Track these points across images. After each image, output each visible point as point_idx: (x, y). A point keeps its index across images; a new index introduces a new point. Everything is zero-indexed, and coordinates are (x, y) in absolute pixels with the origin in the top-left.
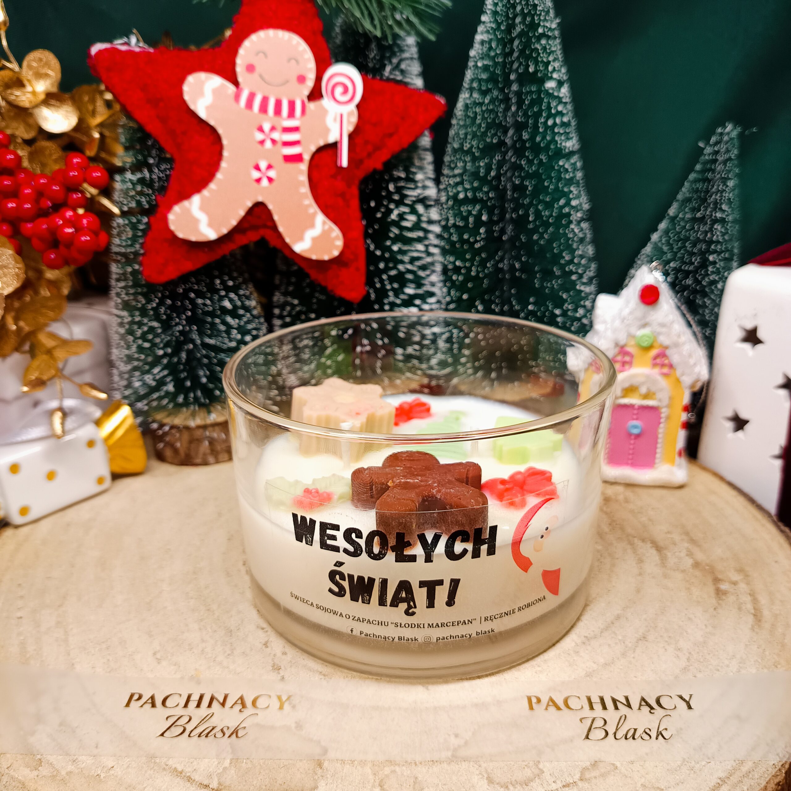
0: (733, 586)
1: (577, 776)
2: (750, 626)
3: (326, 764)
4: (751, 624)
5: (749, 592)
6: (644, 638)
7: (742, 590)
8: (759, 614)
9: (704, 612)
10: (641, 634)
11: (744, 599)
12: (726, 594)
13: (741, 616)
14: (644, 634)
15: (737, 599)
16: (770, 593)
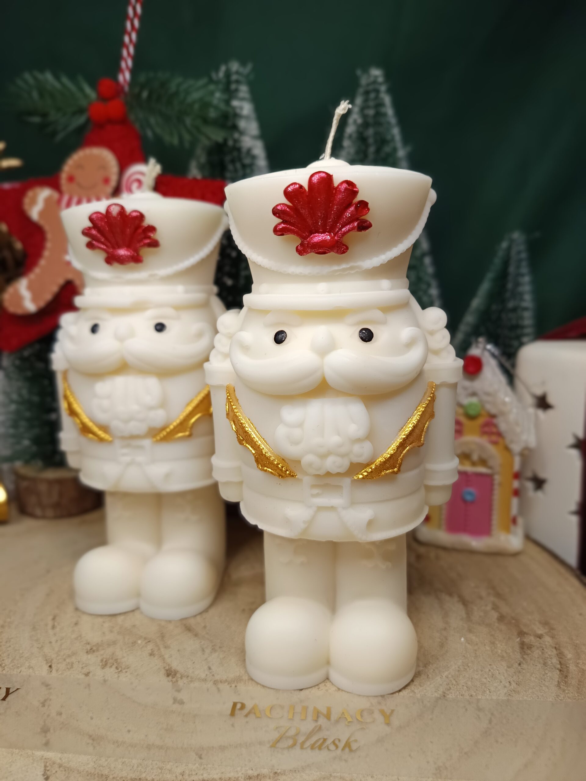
0: (538, 639)
2: (557, 683)
4: (557, 680)
5: (554, 646)
6: (444, 696)
7: (547, 643)
8: (565, 670)
9: (508, 667)
10: (442, 693)
11: (549, 653)
12: (531, 648)
13: (547, 672)
14: (444, 693)
15: (543, 653)
16: (576, 646)
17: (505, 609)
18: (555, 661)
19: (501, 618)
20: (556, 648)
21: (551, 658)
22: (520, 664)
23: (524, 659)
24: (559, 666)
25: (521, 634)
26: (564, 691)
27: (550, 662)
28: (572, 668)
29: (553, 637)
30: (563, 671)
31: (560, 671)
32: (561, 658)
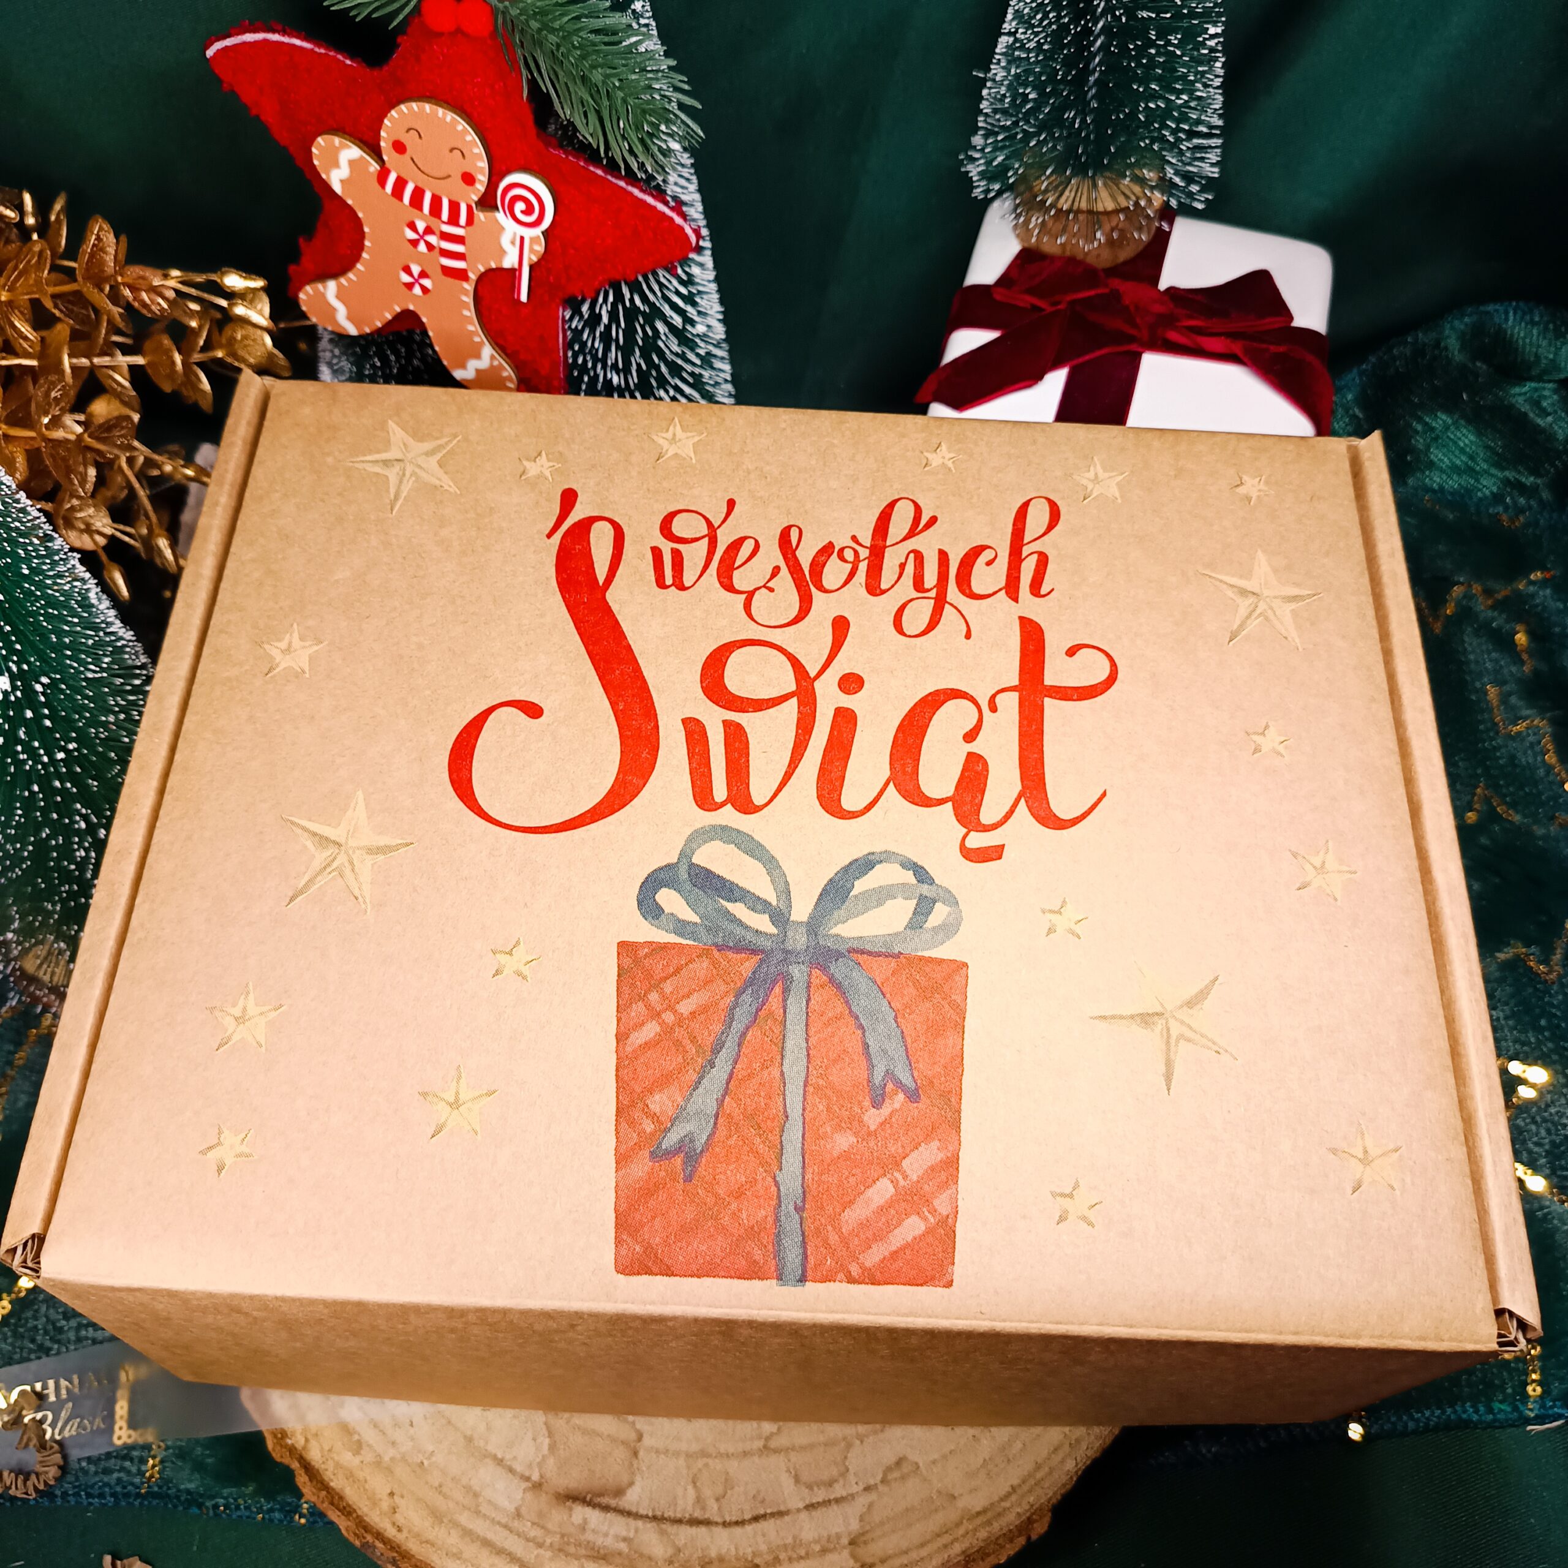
1: (879, 1477)
3: (641, 1454)
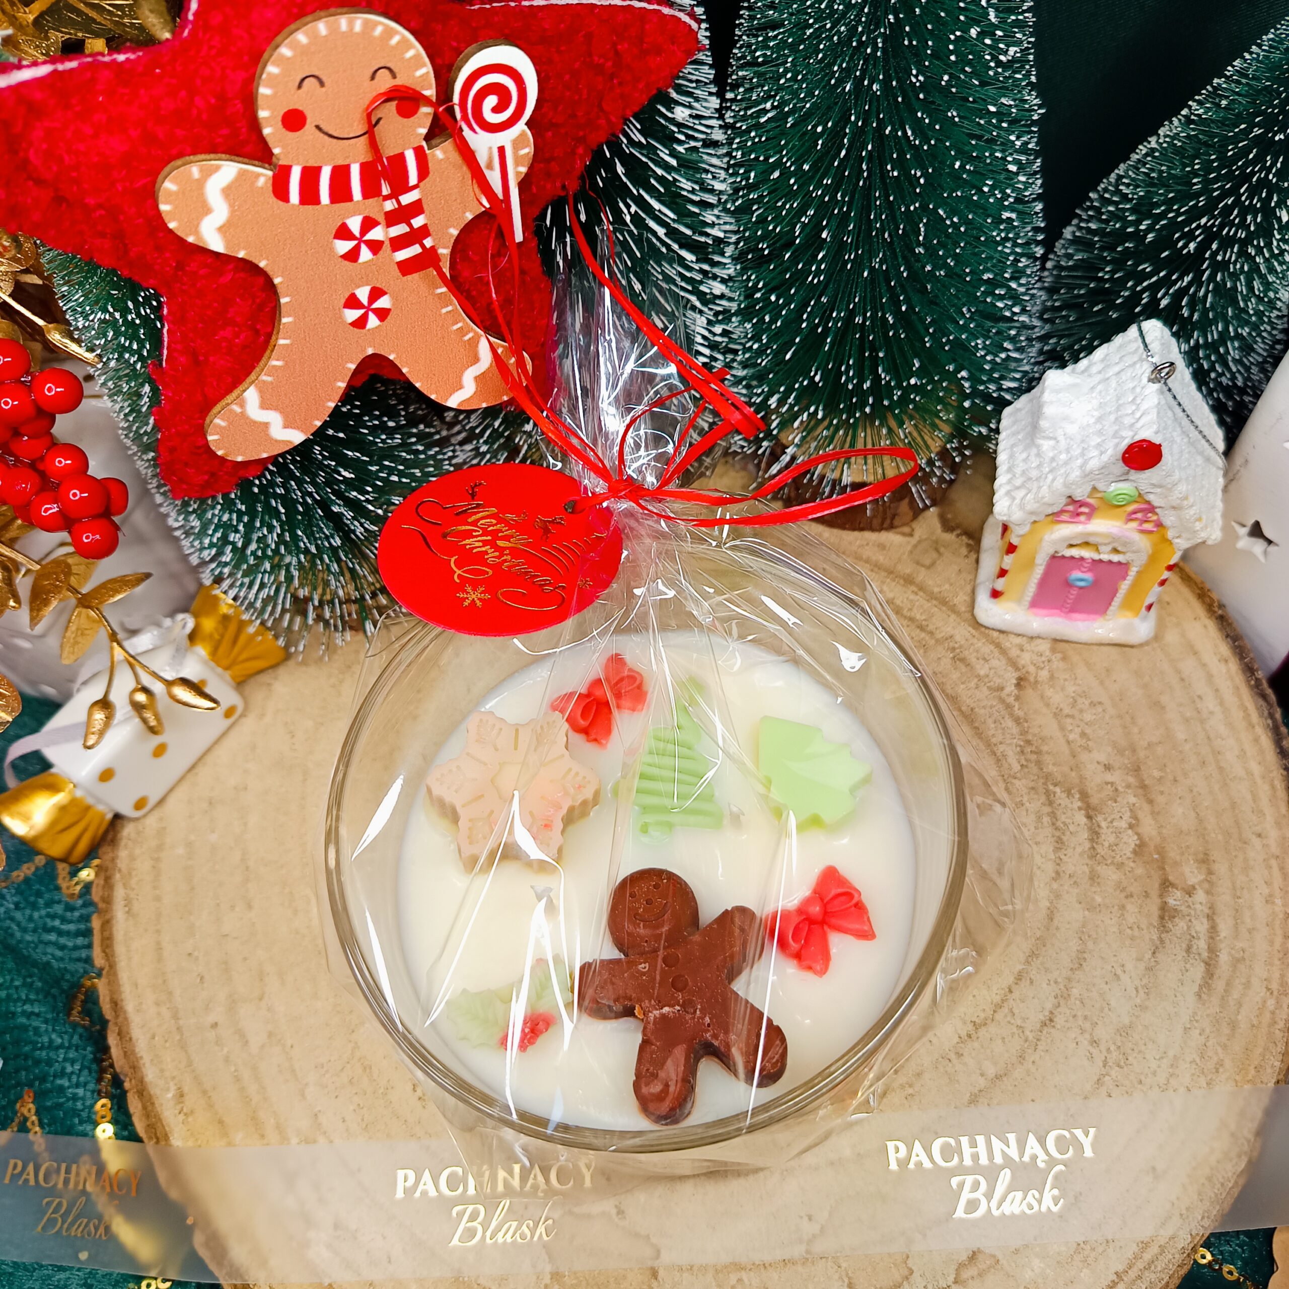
0: (1187, 897)
1: (951, 1278)
2: (1197, 990)
3: (661, 1273)
4: (1199, 981)
5: (1207, 911)
6: (1051, 1020)
7: (1198, 906)
8: (1213, 962)
9: (1139, 959)
10: (1047, 1014)
11: (1198, 928)
12: (1174, 917)
13: (1188, 966)
14: (1051, 1013)
15: (1189, 928)
16: (1237, 911)
17: (1148, 827)
18: (1202, 944)
19: (1140, 849)
20: (1208, 916)
21: (1199, 938)
22: (1154, 953)
23: (1162, 941)
24: (1205, 955)
25: (1166, 885)
26: (1204, 1004)
27: (1195, 947)
28: (1224, 957)
29: (1208, 893)
30: (1210, 966)
31: (1207, 964)
32: (1212, 938)
